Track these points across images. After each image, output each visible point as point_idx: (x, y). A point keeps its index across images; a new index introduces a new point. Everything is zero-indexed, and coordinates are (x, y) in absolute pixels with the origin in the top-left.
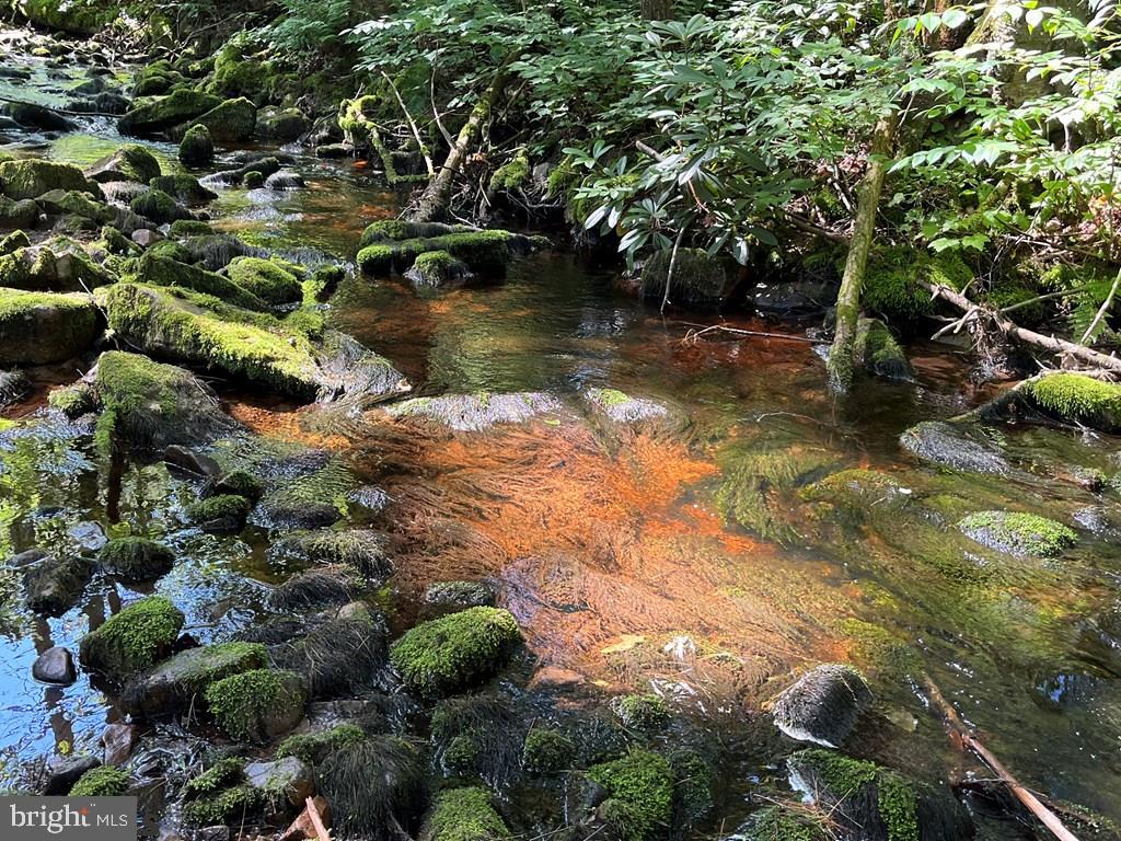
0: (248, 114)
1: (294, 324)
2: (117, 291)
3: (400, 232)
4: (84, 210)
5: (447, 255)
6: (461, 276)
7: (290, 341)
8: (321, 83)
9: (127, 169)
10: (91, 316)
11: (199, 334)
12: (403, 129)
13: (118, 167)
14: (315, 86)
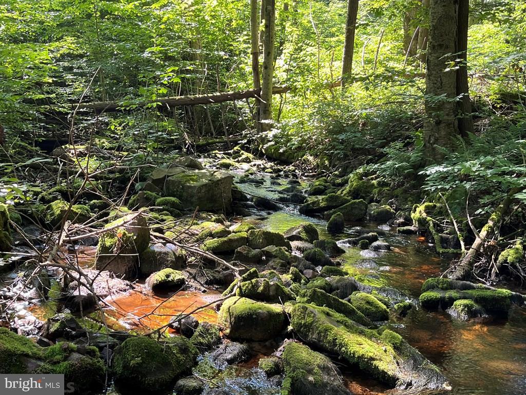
0: (363, 207)
1: (386, 338)
2: (297, 308)
3: (445, 285)
4: (283, 257)
5: (473, 303)
6: (481, 316)
7: (384, 349)
8: (402, 194)
9: (303, 235)
10: (282, 318)
11: (336, 339)
12: (447, 222)
13: (299, 234)
14: (399, 194)
